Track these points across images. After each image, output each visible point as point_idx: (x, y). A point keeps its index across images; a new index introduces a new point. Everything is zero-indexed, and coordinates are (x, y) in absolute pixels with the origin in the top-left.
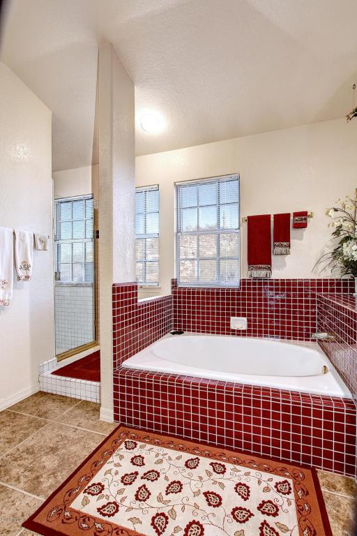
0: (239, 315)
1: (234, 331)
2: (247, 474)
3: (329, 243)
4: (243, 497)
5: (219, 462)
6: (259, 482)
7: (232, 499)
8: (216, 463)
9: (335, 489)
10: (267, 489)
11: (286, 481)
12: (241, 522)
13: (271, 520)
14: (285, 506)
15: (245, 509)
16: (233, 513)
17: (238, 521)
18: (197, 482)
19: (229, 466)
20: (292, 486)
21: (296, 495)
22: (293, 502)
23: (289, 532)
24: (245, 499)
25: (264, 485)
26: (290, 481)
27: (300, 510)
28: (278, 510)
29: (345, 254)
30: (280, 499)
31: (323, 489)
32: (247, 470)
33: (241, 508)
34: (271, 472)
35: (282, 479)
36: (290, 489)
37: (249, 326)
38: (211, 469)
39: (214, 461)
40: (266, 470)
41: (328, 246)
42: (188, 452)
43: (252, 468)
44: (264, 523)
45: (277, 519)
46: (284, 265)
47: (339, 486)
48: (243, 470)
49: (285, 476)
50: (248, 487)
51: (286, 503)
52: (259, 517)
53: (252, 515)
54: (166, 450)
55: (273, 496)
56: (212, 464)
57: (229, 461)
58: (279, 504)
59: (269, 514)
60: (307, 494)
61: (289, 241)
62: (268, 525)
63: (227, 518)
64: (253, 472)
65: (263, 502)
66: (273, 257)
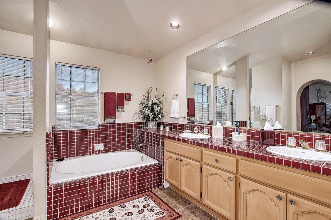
0: (99, 143)
1: (96, 151)
2: (134, 202)
3: (138, 108)
4: (137, 208)
5: (121, 205)
6: (139, 202)
7: (135, 211)
8: (120, 206)
9: (158, 192)
10: (142, 202)
11: (146, 197)
12: (142, 213)
13: (149, 208)
14: (150, 203)
15: (141, 210)
16: (138, 213)
17: (141, 213)
18: (119, 214)
19: (126, 204)
20: (148, 197)
21: (150, 199)
22: (151, 201)
23: (155, 207)
24: (139, 208)
25: (141, 202)
26: (147, 197)
27: (154, 201)
28: (149, 205)
29: (145, 113)
30: (148, 202)
31: (156, 194)
32: (133, 201)
33: (139, 211)
34: (140, 198)
35: (144, 198)
36: (148, 198)
37: (104, 147)
38: (120, 208)
39: (119, 205)
40: (138, 198)
41: (138, 109)
42: (106, 209)
43: (134, 200)
44: (148, 209)
45: (150, 206)
46: (121, 116)
47: (158, 191)
48: (132, 202)
49: (144, 196)
50: (137, 205)
51: (150, 202)
52: (146, 209)
53: (143, 210)
54: (95, 214)
55: (145, 202)
56: (119, 207)
57: (124, 203)
58: (148, 203)
59: (148, 207)
60: (153, 197)
61: (124, 106)
62: (149, 209)
63: (138, 215)
64: (135, 201)
65: (144, 205)
66: (117, 113)
